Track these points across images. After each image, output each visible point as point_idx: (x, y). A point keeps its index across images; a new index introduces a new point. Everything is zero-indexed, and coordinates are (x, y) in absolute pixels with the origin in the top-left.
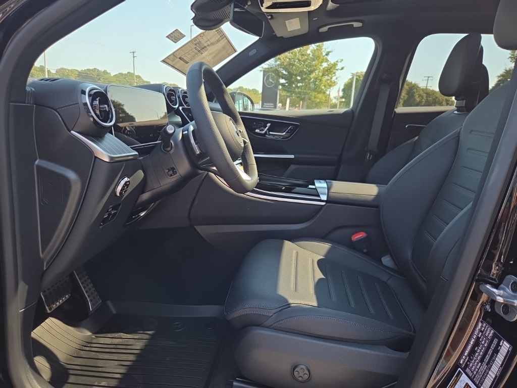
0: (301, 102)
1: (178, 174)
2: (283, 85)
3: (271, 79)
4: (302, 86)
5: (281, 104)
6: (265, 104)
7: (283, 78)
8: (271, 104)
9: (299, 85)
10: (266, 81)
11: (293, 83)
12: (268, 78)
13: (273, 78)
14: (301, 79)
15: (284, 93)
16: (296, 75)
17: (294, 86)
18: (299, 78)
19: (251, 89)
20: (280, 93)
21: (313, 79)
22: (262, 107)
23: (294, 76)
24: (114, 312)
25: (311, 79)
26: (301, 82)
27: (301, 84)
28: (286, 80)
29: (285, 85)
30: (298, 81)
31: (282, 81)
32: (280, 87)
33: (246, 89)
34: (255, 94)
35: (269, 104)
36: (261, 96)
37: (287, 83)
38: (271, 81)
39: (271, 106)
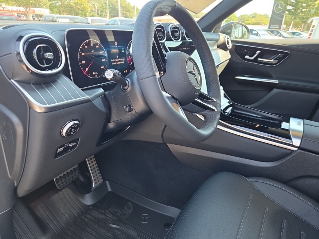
0: (303, 24)
1: (134, 112)
2: (289, 11)
3: (280, 6)
4: (306, 11)
5: (285, 26)
6: (272, 26)
7: (290, 5)
8: (277, 26)
9: (303, 10)
10: (275, 8)
11: (299, 8)
12: (277, 6)
13: (282, 6)
14: (306, 6)
15: (290, 17)
16: (302, 3)
17: (299, 11)
18: (304, 5)
19: (263, 14)
20: (286, 16)
21: (317, 5)
22: (269, 28)
23: (300, 3)
24: (110, 190)
25: (315, 6)
26: (306, 8)
27: (305, 10)
28: (292, 6)
29: (291, 11)
30: (303, 8)
31: (289, 8)
32: (287, 12)
33: (259, 14)
34: (266, 18)
35: (275, 26)
36: (270, 19)
37: (293, 9)
38: (280, 7)
39: (276, 28)
